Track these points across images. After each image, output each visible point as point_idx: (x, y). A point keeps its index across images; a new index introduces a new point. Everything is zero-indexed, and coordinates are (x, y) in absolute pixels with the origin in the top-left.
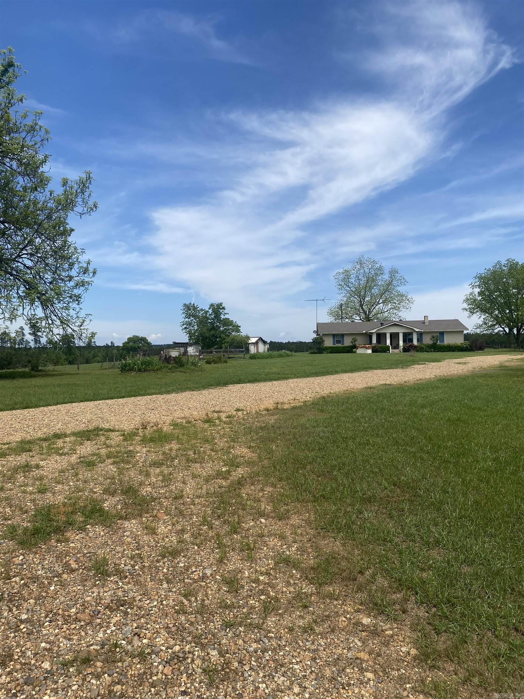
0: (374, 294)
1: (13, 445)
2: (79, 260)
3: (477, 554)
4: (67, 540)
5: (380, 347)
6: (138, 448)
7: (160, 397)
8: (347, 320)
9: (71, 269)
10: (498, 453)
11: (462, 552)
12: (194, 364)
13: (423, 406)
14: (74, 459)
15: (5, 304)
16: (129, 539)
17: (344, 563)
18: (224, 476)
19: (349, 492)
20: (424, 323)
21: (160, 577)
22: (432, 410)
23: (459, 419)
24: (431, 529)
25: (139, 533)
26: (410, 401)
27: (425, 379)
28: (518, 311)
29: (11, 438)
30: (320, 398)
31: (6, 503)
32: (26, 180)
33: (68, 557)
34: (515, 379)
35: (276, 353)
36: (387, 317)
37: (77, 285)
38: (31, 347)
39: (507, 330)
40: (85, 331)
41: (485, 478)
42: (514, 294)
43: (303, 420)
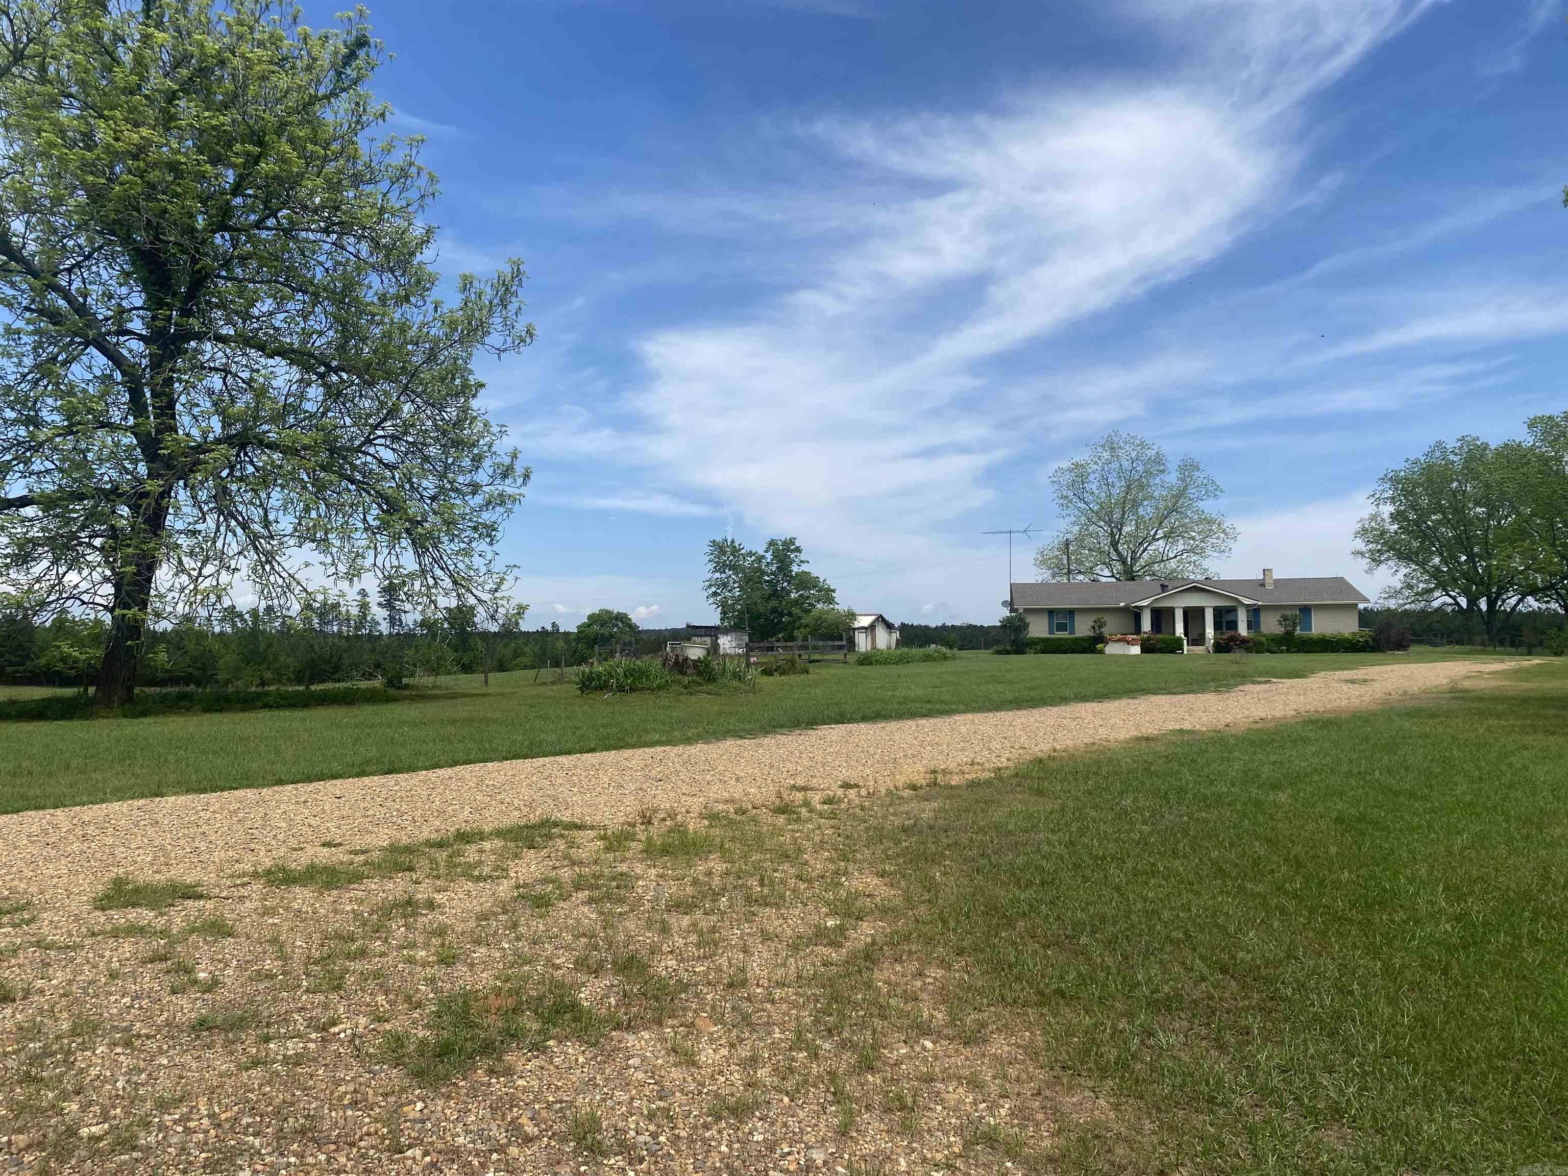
0: (1143, 517)
1: (375, 855)
2: (493, 449)
3: (1434, 1142)
4: (509, 1072)
5: (1158, 641)
6: (639, 869)
7: (673, 751)
8: (1081, 577)
9: (477, 468)
10: (1466, 902)
11: (1397, 1138)
12: (737, 676)
13: (1275, 786)
14: (504, 889)
15: (338, 544)
16: (640, 1075)
17: (1119, 1151)
18: (834, 938)
19: (1119, 986)
20: (1263, 585)
21: (713, 1163)
22: (1298, 794)
23: (1362, 818)
24: (1319, 1079)
25: (660, 1061)
26: (1244, 772)
27: (1274, 718)
28: (1490, 559)
29: (368, 839)
30: (1031, 762)
31: (377, 984)
32: (386, 281)
33: (515, 1110)
34: (1491, 722)
35: (916, 651)
36: (1173, 571)
37: (489, 503)
38: (381, 634)
39: (1463, 602)
40: (504, 602)
41: (1439, 961)
42: (1479, 519)
43: (998, 815)
